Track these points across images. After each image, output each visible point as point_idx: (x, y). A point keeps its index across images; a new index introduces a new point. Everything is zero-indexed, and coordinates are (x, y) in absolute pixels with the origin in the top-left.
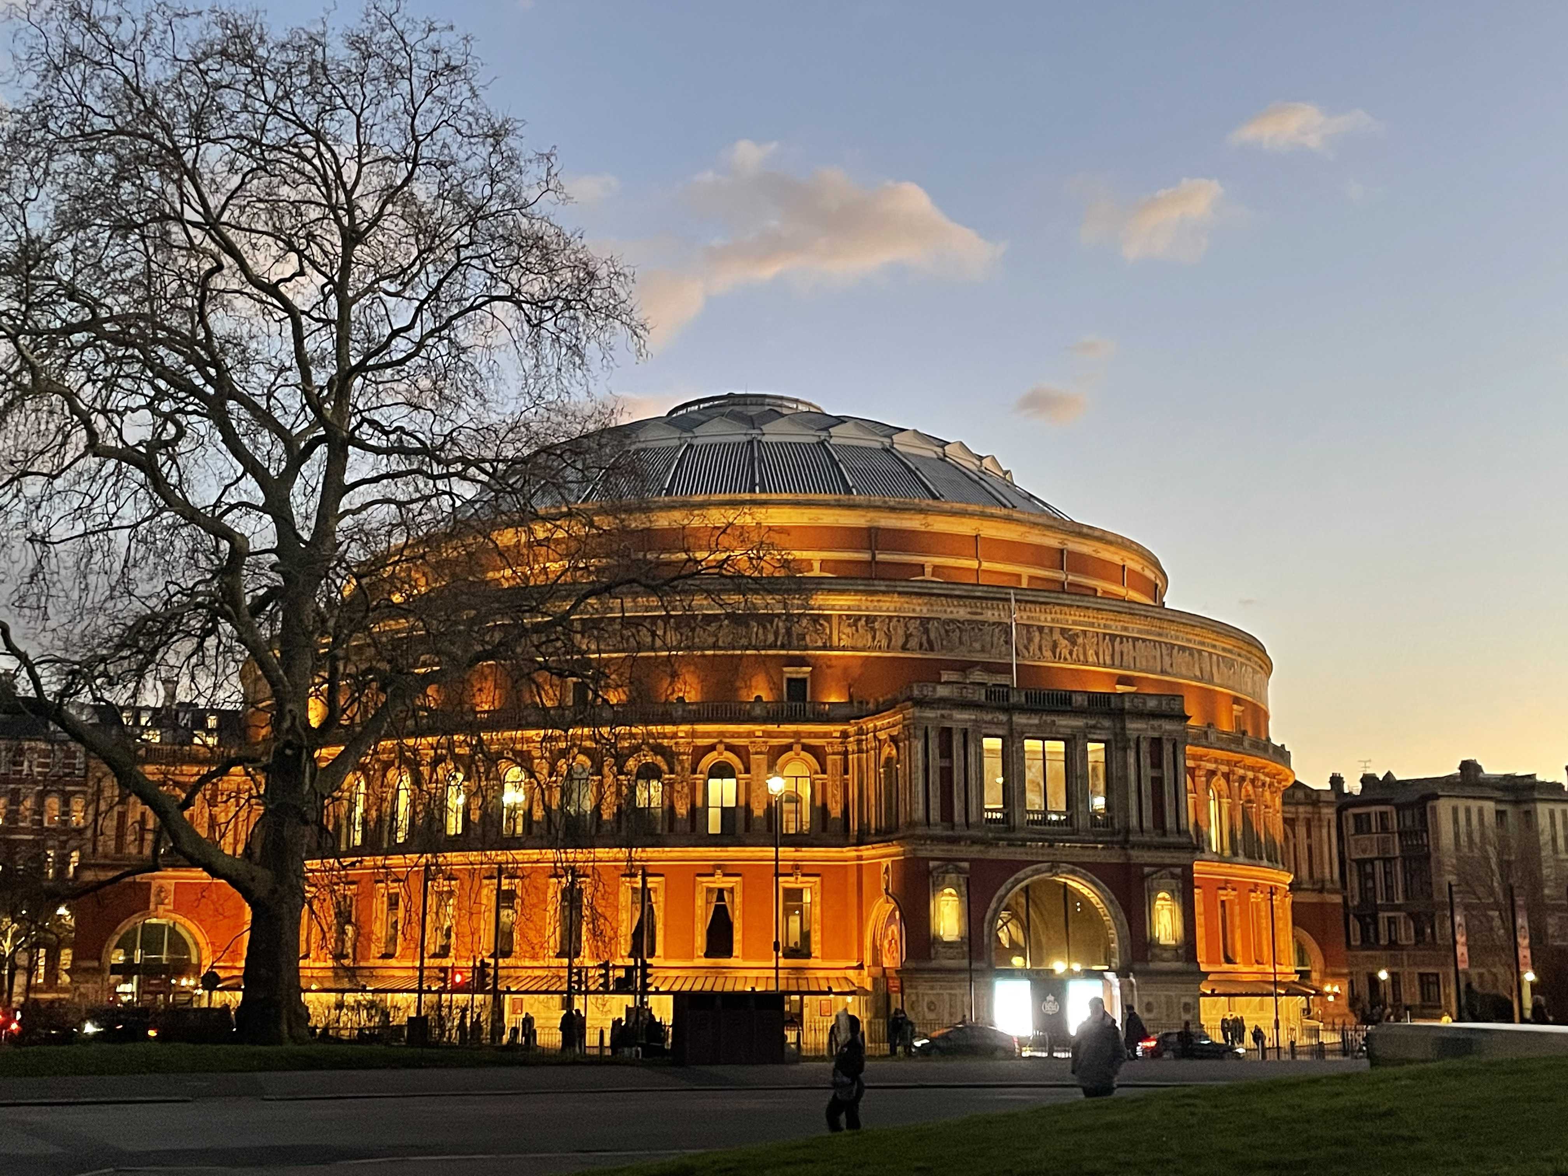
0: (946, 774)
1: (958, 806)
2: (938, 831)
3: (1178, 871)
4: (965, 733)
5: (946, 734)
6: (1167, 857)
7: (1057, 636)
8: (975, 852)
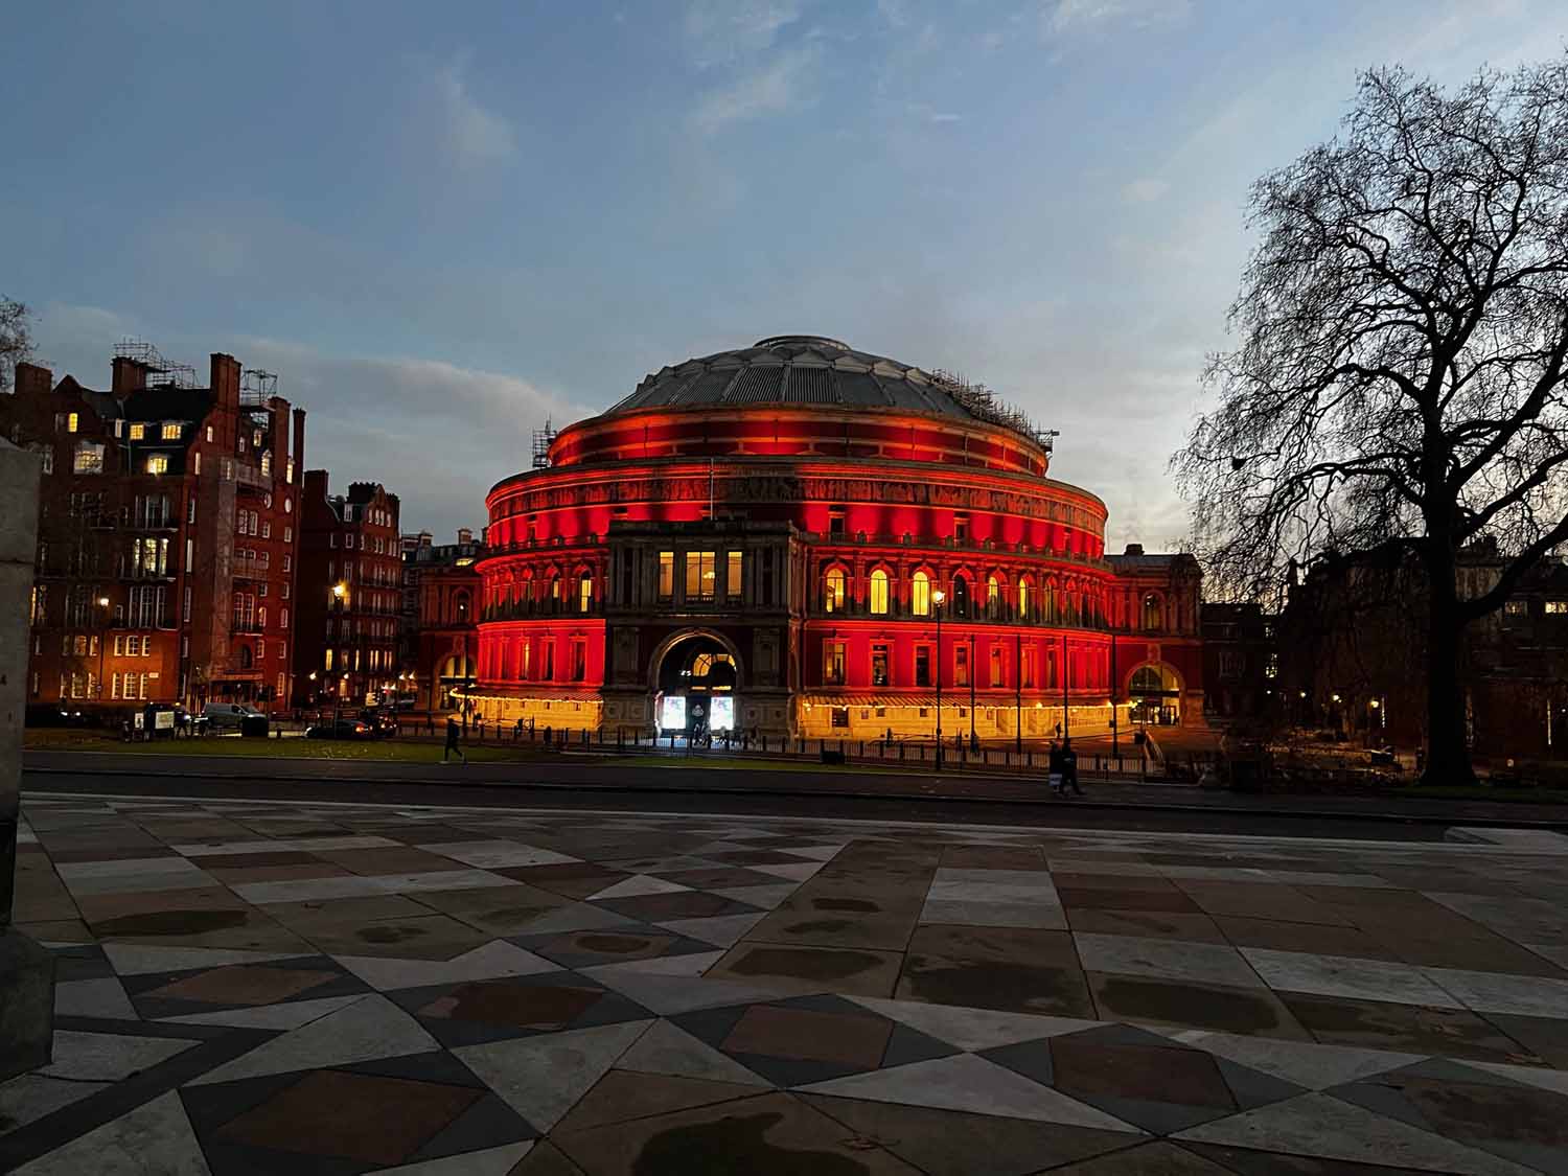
0: (628, 576)
1: (634, 592)
2: (621, 609)
3: (777, 630)
4: (641, 550)
5: (628, 553)
6: (768, 622)
7: (781, 483)
8: (642, 622)
